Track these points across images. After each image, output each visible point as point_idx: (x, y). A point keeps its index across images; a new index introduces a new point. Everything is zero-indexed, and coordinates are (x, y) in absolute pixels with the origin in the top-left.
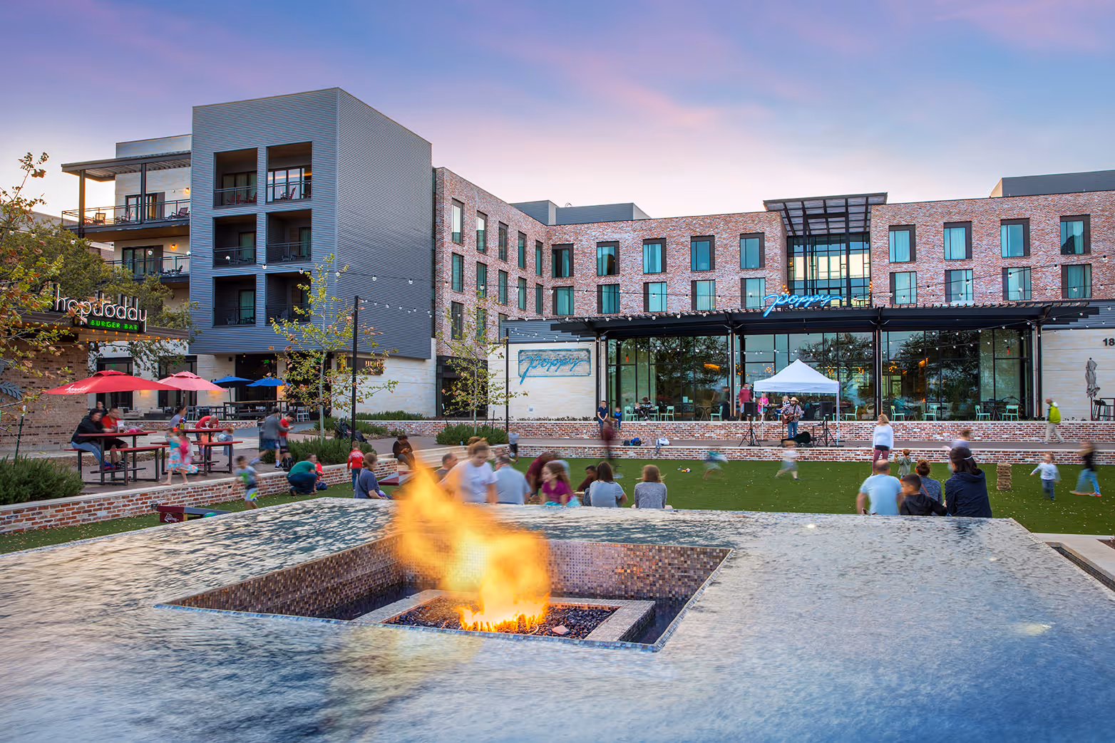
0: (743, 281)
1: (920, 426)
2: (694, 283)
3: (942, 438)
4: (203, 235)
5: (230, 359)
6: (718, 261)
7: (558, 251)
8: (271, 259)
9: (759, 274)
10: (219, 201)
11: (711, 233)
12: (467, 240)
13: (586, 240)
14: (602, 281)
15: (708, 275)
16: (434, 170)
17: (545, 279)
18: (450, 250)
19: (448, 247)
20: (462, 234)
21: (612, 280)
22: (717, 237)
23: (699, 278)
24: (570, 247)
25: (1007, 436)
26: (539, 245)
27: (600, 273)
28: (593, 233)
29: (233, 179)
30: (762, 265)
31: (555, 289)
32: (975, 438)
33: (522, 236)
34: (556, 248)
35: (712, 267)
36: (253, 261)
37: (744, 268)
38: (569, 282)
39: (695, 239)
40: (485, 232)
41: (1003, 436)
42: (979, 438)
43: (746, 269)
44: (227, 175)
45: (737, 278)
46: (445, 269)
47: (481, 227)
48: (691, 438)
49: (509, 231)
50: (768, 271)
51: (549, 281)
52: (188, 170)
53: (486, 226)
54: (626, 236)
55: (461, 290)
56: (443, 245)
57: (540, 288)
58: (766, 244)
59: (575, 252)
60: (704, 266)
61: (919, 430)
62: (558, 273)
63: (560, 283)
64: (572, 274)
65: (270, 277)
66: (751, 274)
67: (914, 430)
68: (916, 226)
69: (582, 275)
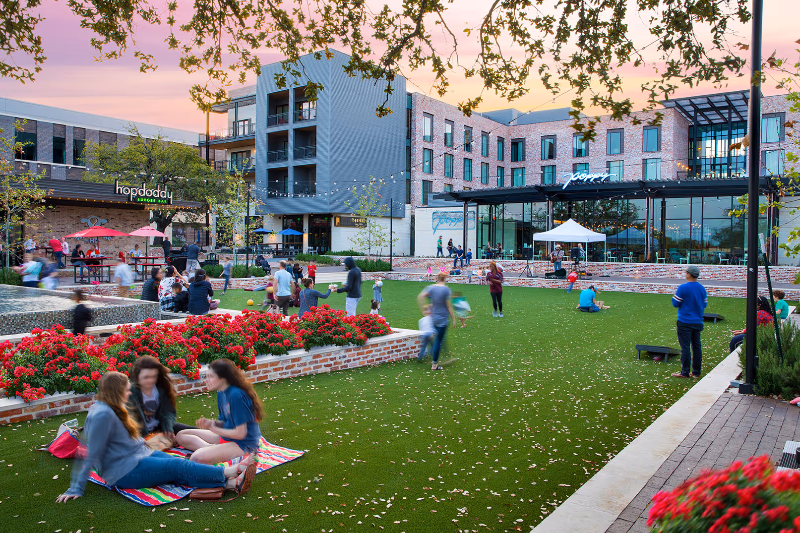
0: (645, 161)
1: (665, 267)
2: (608, 163)
3: (681, 276)
4: (262, 143)
5: (280, 218)
6: (626, 146)
7: (515, 143)
8: (296, 157)
9: (657, 155)
10: (270, 123)
11: (621, 127)
12: (435, 139)
13: (533, 137)
14: (544, 163)
15: (619, 157)
16: (410, 95)
17: (506, 163)
18: (422, 147)
19: (419, 145)
20: (432, 137)
21: (551, 162)
22: (625, 130)
23: (612, 160)
24: (523, 140)
25: (730, 277)
26: (501, 140)
27: (543, 158)
28: (539, 130)
29: (281, 108)
30: (659, 149)
31: (513, 170)
32: (706, 277)
33: (485, 134)
34: (514, 141)
35: (622, 151)
36: (286, 159)
37: (645, 151)
38: (522, 164)
39: (610, 131)
40: (452, 134)
41: (727, 276)
42: (709, 277)
43: (647, 152)
44: (279, 106)
45: (640, 159)
46: (417, 159)
47: (449, 131)
48: (512, 271)
49: (473, 131)
50: (663, 153)
51: (508, 164)
52: (255, 105)
53: (453, 129)
54: (561, 131)
55: (431, 172)
56: (415, 143)
57: (501, 169)
58: (663, 133)
59: (526, 143)
60: (617, 150)
61: (664, 270)
62: (515, 158)
63: (516, 165)
64: (524, 159)
65: (296, 168)
66: (651, 155)
67: (661, 270)
68: (786, 114)
69: (531, 160)
